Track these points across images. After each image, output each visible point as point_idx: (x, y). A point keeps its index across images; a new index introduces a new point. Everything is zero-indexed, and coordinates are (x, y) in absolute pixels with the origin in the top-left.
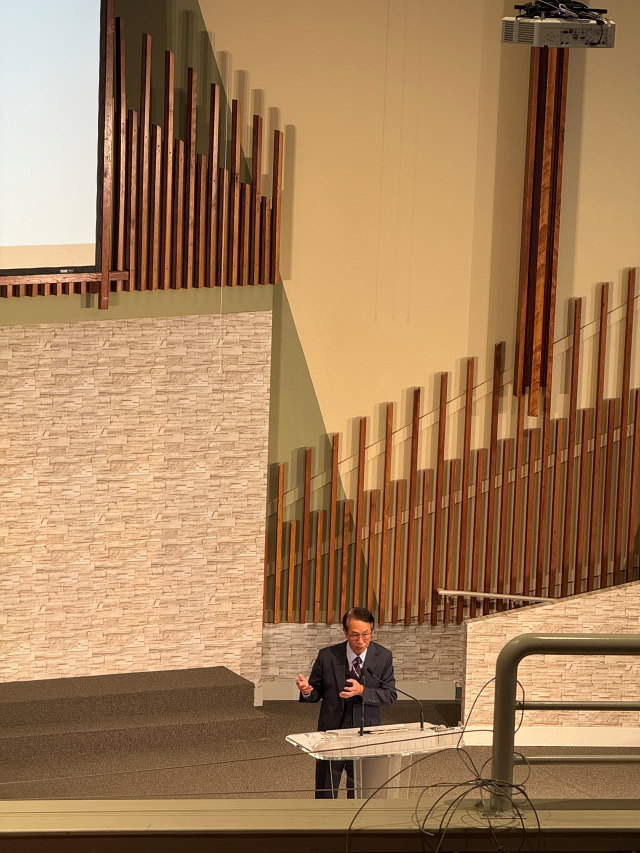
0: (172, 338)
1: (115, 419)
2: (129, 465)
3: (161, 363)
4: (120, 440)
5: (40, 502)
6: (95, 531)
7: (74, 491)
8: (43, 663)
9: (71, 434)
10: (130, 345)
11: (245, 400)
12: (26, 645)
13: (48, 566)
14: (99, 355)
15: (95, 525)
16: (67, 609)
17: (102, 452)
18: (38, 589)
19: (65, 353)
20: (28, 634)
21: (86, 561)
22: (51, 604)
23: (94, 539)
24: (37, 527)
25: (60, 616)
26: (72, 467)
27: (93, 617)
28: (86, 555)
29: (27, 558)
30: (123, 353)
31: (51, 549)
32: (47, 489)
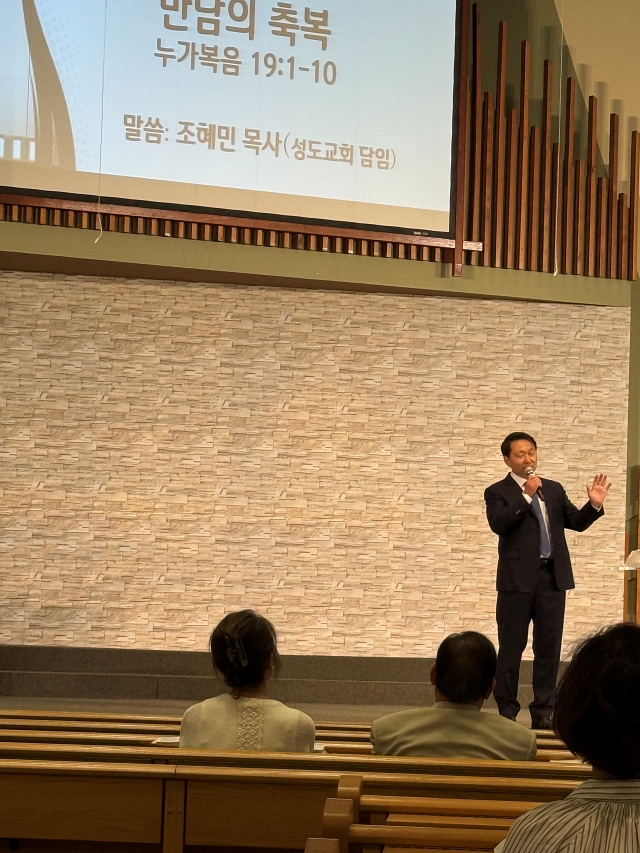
0: (530, 327)
1: (472, 402)
2: (487, 450)
3: (519, 351)
4: (477, 424)
5: (397, 479)
6: (452, 513)
7: (431, 471)
8: (399, 641)
9: (428, 414)
10: (488, 331)
11: (603, 394)
12: (382, 621)
13: (405, 544)
14: (457, 339)
15: (452, 507)
16: (423, 589)
17: (459, 434)
18: (395, 566)
19: (424, 334)
20: (385, 610)
21: (443, 542)
22: (408, 582)
23: (451, 521)
24: (394, 504)
25: (416, 596)
26: (430, 447)
27: (450, 600)
28: (444, 536)
29: (384, 533)
30: (481, 338)
31: (408, 526)
32: (405, 466)
